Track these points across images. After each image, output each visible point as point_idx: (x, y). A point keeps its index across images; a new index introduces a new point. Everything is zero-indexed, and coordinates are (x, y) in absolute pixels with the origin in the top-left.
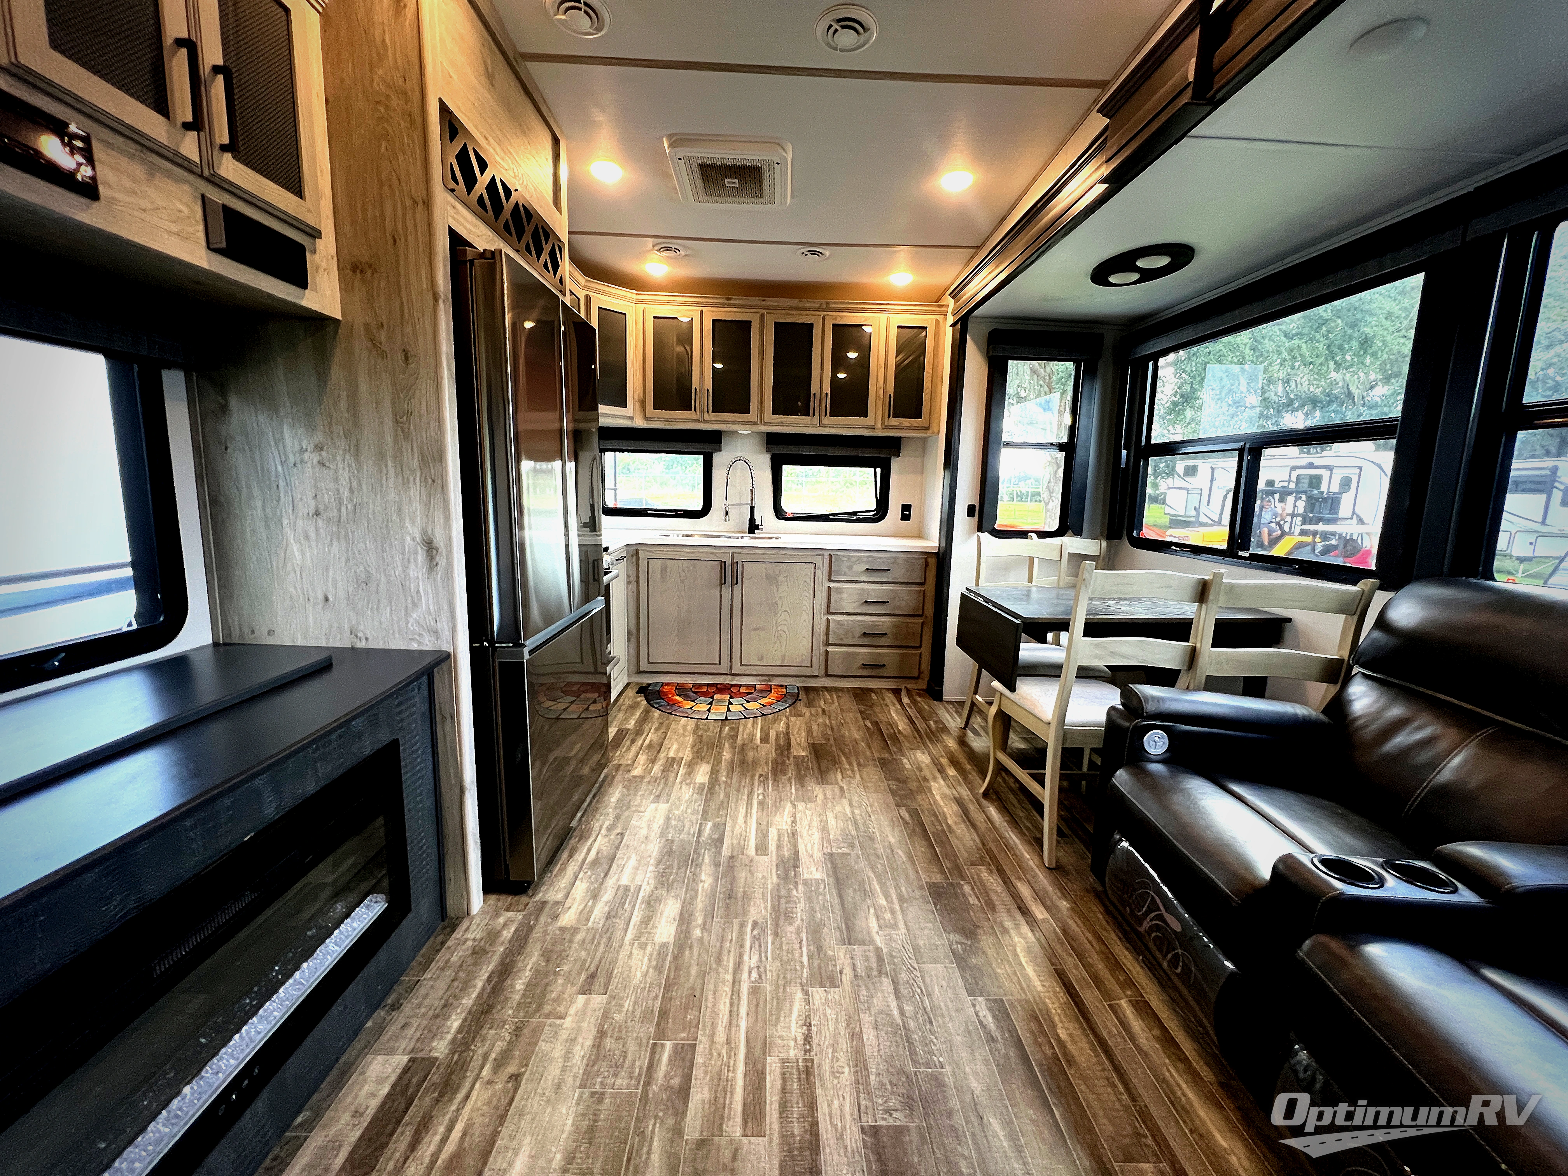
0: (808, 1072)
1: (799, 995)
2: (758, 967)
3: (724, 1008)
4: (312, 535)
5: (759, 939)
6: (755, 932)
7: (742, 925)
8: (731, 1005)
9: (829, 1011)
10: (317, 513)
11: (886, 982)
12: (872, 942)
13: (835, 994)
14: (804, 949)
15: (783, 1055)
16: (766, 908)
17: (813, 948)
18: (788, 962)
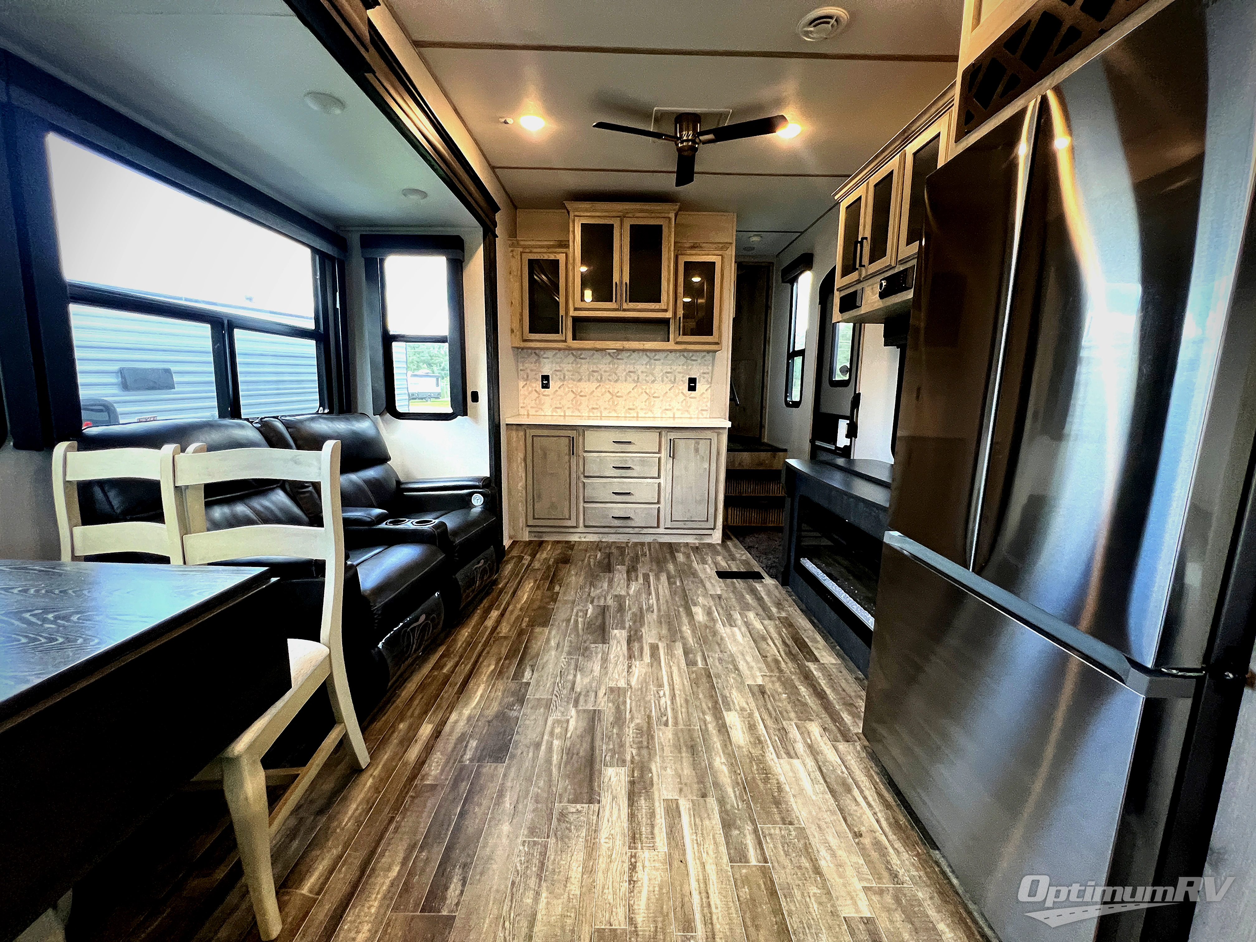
0: (630, 657)
5: (662, 714)
6: (665, 718)
7: (676, 724)
9: (617, 677)
11: (578, 689)
12: (578, 712)
16: (659, 737)
17: (622, 707)
18: (639, 700)
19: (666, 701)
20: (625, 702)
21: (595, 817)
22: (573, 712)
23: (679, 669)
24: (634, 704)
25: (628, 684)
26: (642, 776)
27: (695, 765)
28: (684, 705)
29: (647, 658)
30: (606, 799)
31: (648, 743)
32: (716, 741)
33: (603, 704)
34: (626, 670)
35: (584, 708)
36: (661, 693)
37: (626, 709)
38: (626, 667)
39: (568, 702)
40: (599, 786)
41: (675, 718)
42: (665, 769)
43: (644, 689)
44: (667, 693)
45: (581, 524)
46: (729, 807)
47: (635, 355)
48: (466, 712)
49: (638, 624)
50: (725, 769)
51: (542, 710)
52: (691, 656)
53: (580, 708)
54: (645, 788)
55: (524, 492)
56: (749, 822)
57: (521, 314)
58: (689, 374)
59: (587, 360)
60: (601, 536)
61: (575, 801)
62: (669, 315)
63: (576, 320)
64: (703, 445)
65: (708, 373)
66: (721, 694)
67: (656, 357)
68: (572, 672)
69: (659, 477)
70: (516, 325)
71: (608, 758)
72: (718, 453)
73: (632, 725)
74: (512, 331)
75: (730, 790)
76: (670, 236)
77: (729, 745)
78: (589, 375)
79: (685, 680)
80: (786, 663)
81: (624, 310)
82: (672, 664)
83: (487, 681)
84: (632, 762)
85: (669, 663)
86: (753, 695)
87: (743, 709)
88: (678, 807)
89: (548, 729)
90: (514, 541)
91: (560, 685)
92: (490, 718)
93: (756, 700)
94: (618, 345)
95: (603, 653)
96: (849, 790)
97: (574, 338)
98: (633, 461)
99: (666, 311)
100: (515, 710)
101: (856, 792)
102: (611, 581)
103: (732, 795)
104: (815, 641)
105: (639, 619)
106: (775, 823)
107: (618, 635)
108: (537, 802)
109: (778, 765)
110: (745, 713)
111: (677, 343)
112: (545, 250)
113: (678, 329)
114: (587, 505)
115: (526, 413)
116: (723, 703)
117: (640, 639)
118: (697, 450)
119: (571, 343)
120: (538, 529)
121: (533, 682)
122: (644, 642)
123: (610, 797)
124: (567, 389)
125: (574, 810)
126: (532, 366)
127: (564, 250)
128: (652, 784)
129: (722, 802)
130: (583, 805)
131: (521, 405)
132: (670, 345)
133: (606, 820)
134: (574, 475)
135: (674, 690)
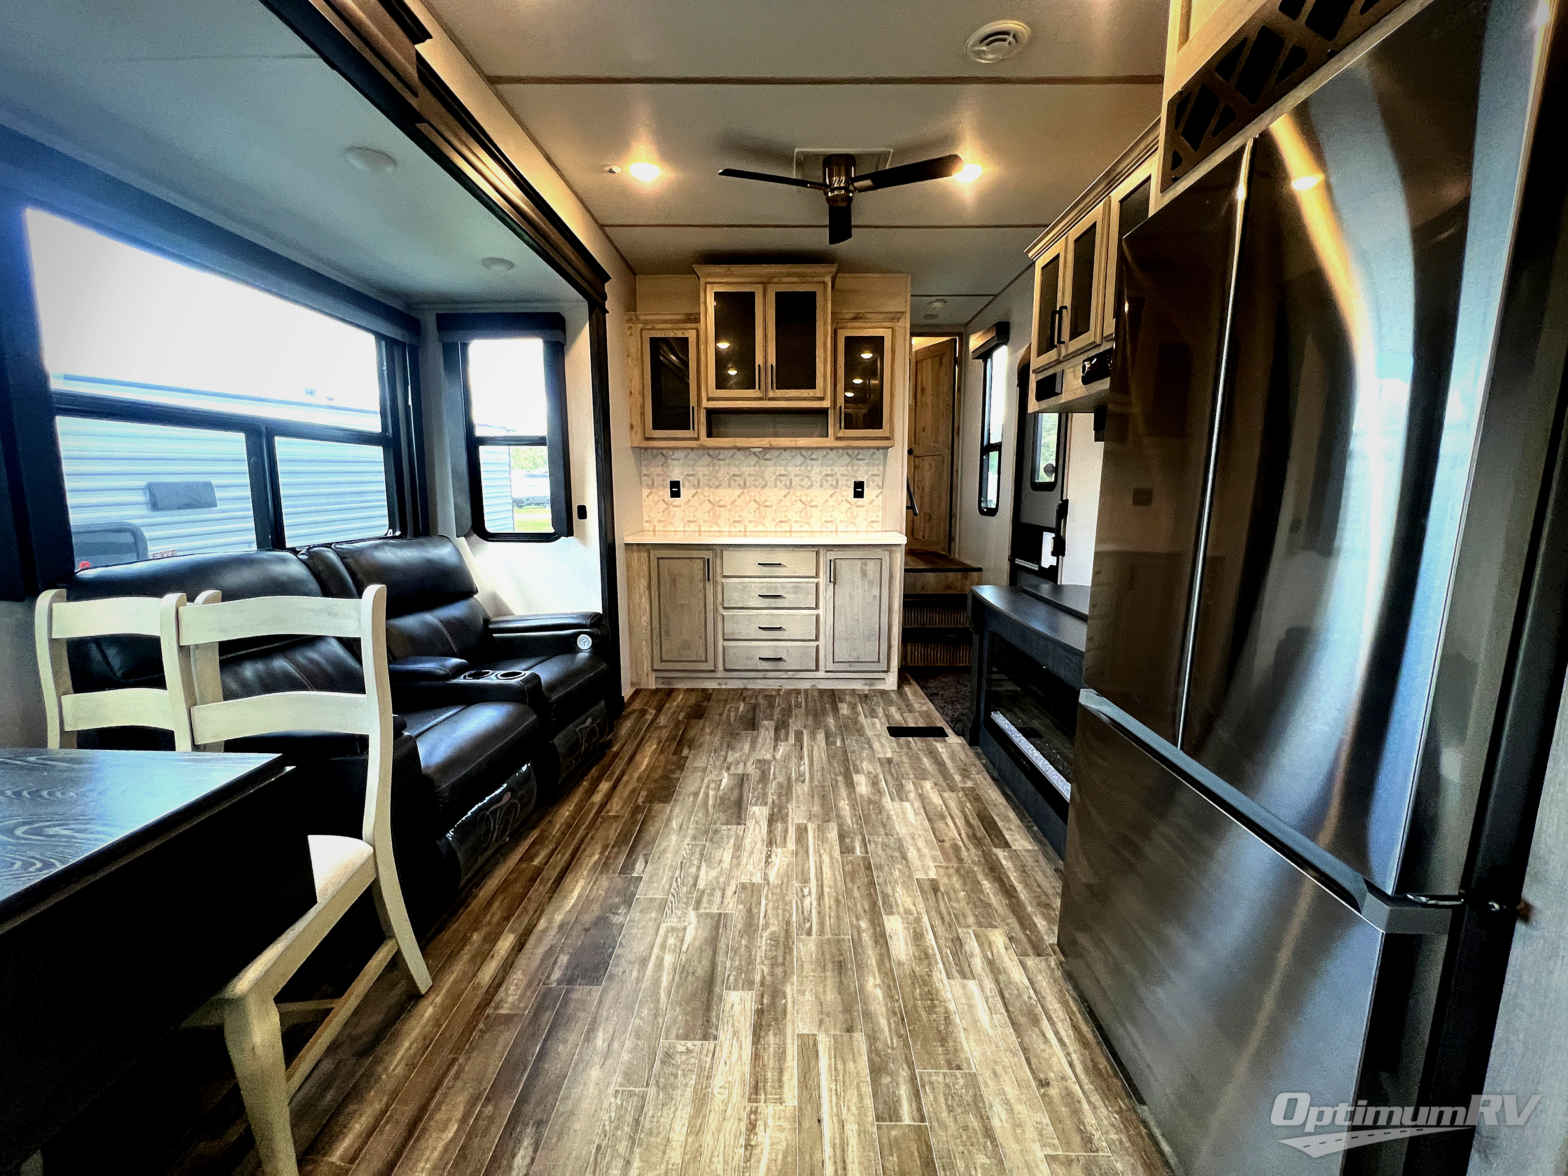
3: (826, 869)
6: (808, 925)
7: (822, 932)
8: (822, 873)
13: (745, 879)
17: (755, 910)
18: (777, 901)
19: (811, 902)
20: (760, 903)
21: (709, 1059)
22: (692, 915)
23: (831, 857)
24: (770, 905)
25: (765, 879)
26: (773, 1002)
27: (841, 988)
28: (834, 907)
29: (791, 845)
30: (725, 1035)
31: (784, 958)
32: (871, 956)
33: (731, 905)
34: (764, 860)
35: (707, 911)
36: (806, 891)
37: (759, 913)
38: (764, 856)
39: (687, 904)
40: (718, 1018)
41: (822, 924)
42: (803, 993)
43: (784, 886)
44: (814, 891)
45: (720, 667)
46: (880, 1045)
47: (786, 455)
48: (558, 918)
49: (784, 798)
50: (879, 993)
51: (653, 915)
52: (848, 840)
53: (702, 911)
54: (776, 1020)
55: (649, 628)
56: (905, 1066)
57: (643, 407)
58: (854, 477)
59: (727, 461)
60: (745, 681)
61: (686, 1037)
62: (826, 404)
63: (710, 412)
64: (871, 567)
65: (878, 475)
66: (882, 892)
67: (814, 457)
68: (695, 862)
69: (817, 607)
70: (637, 421)
71: (732, 979)
72: (891, 577)
73: (766, 934)
74: (632, 427)
75: (883, 1022)
76: (825, 306)
77: (886, 961)
78: (729, 481)
79: (837, 873)
80: (968, 849)
81: (771, 399)
82: (822, 851)
83: (588, 875)
84: (762, 984)
85: (819, 849)
86: (923, 891)
87: (908, 912)
88: (815, 1044)
89: (659, 940)
90: (637, 690)
91: (679, 880)
92: (587, 925)
93: (926, 899)
94: (765, 442)
95: (737, 836)
96: (1036, 1022)
97: (710, 435)
98: (784, 587)
99: (822, 399)
100: (619, 915)
101: (1045, 1024)
102: (754, 742)
103: (886, 1029)
104: (1006, 819)
105: (786, 791)
106: (937, 1066)
107: (757, 813)
108: (638, 1038)
109: (947, 988)
110: (911, 917)
111: (838, 439)
112: (669, 326)
113: (838, 421)
114: (726, 643)
115: (651, 529)
116: (883, 904)
117: (784, 819)
118: (864, 573)
119: (704, 440)
120: (666, 674)
121: (645, 877)
122: (790, 821)
123: (731, 1031)
124: (702, 498)
125: (683, 1049)
126: (659, 470)
127: (694, 325)
128: (785, 1013)
129: (872, 1038)
130: (696, 1042)
131: (647, 519)
132: (829, 441)
133: (722, 1062)
134: (710, 607)
135: (822, 886)
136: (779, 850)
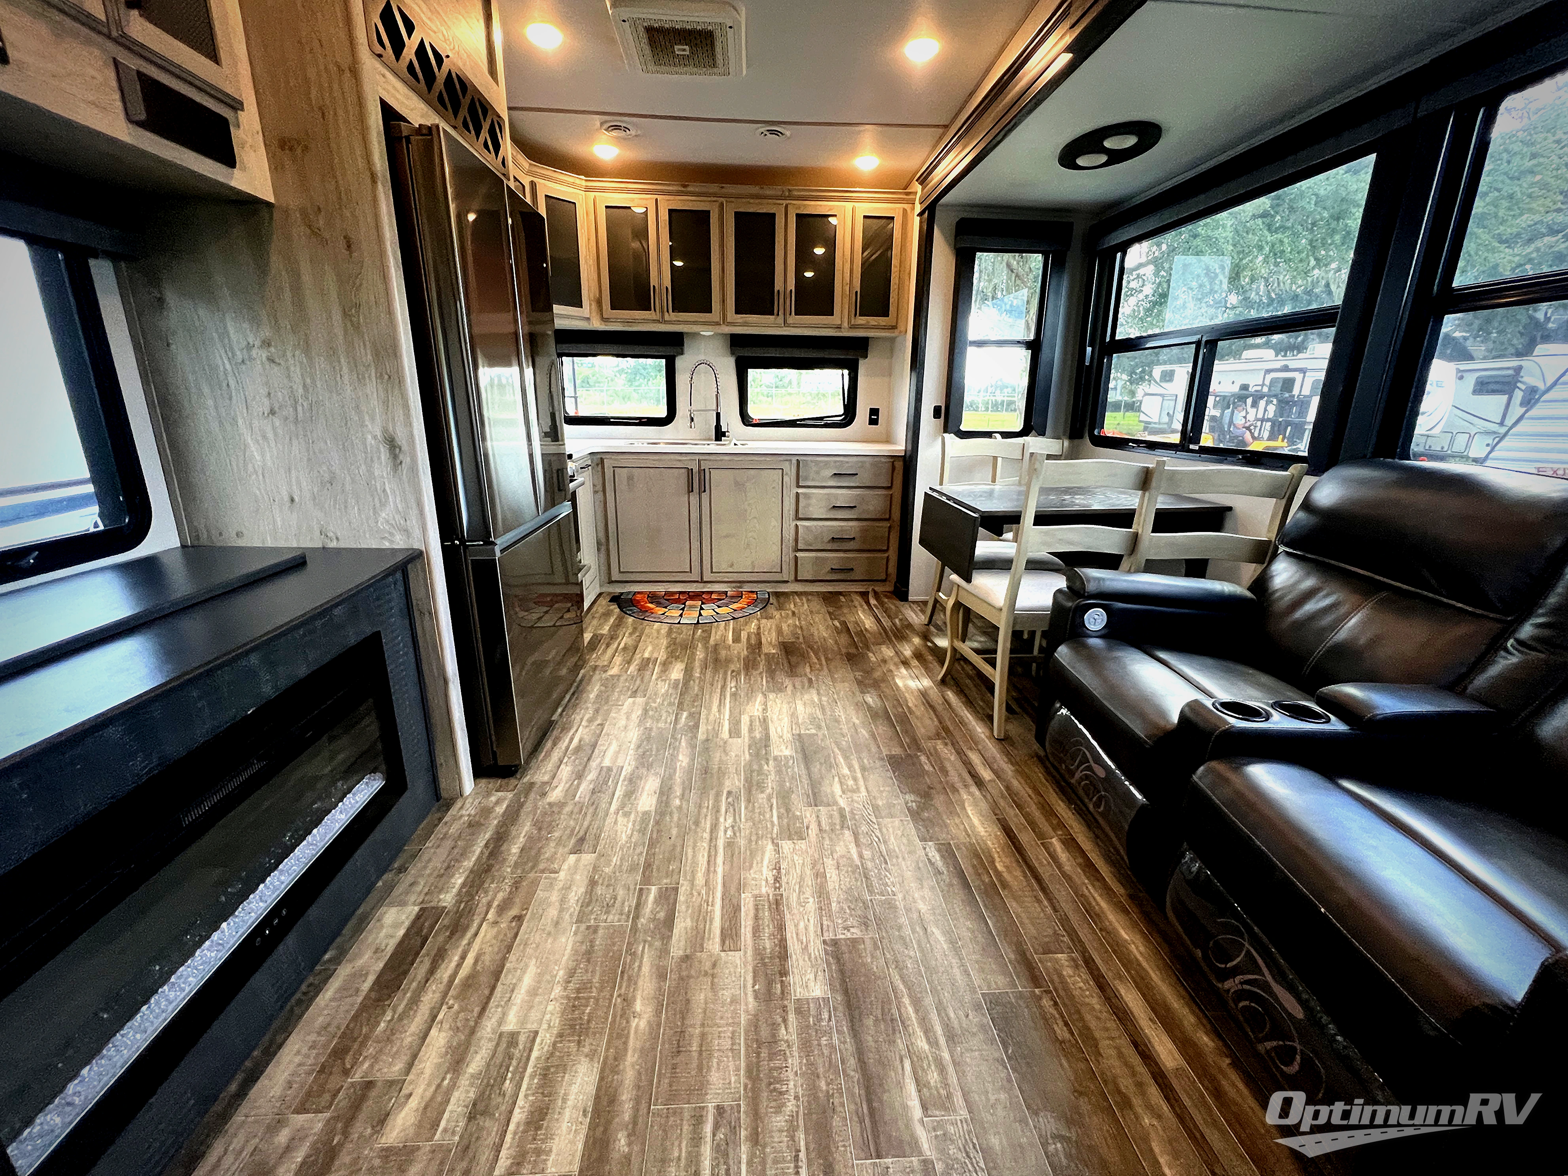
0: (777, 904)
1: (770, 847)
2: (733, 827)
3: (702, 860)
4: (270, 435)
5: (733, 805)
6: (730, 800)
7: (718, 795)
8: (709, 856)
9: (796, 858)
10: (272, 412)
11: (847, 834)
12: (835, 803)
13: (802, 845)
14: (775, 811)
15: (756, 892)
16: (739, 780)
17: (782, 810)
18: (760, 821)
19: (726, 821)
20: (779, 817)
22: (842, 803)
24: (768, 816)
27: (708, 759)
28: (703, 816)
30: (788, 737)
31: (751, 773)
32: (678, 779)
33: (808, 815)
34: (783, 871)
35: (830, 808)
36: (730, 833)
37: (778, 808)
38: (785, 881)
39: (853, 814)
40: (794, 743)
41: (717, 800)
42: (737, 756)
43: (754, 838)
44: (722, 834)
46: (690, 735)
50: (679, 757)
52: (663, 914)
53: (835, 809)
54: (754, 742)
56: (678, 728)
61: (812, 735)
66: (646, 836)
68: (868, 862)
71: (791, 762)
73: (769, 790)
75: (684, 744)
77: (666, 776)
79: (690, 857)
84: (767, 760)
86: (596, 838)
87: (627, 814)
88: (728, 734)
89: (861, 783)
91: (875, 838)
92: (933, 790)
95: (829, 914)
96: (580, 747)
103: (683, 741)
106: (658, 729)
109: (627, 759)
110: (626, 810)
116: (649, 822)
117: (761, 965)
121: (917, 842)
123: (784, 738)
125: (811, 730)
128: (749, 747)
129: (693, 737)
130: (804, 733)
135: (711, 840)
136: (764, 890)
